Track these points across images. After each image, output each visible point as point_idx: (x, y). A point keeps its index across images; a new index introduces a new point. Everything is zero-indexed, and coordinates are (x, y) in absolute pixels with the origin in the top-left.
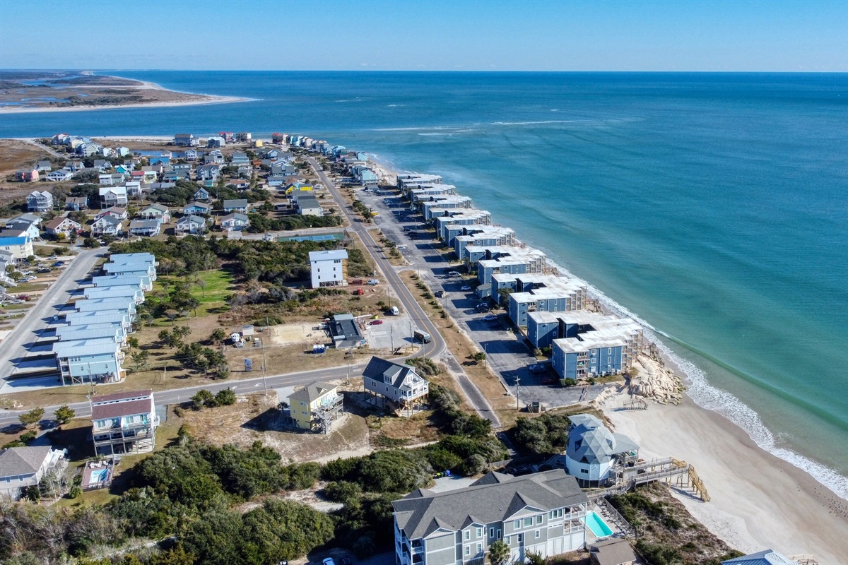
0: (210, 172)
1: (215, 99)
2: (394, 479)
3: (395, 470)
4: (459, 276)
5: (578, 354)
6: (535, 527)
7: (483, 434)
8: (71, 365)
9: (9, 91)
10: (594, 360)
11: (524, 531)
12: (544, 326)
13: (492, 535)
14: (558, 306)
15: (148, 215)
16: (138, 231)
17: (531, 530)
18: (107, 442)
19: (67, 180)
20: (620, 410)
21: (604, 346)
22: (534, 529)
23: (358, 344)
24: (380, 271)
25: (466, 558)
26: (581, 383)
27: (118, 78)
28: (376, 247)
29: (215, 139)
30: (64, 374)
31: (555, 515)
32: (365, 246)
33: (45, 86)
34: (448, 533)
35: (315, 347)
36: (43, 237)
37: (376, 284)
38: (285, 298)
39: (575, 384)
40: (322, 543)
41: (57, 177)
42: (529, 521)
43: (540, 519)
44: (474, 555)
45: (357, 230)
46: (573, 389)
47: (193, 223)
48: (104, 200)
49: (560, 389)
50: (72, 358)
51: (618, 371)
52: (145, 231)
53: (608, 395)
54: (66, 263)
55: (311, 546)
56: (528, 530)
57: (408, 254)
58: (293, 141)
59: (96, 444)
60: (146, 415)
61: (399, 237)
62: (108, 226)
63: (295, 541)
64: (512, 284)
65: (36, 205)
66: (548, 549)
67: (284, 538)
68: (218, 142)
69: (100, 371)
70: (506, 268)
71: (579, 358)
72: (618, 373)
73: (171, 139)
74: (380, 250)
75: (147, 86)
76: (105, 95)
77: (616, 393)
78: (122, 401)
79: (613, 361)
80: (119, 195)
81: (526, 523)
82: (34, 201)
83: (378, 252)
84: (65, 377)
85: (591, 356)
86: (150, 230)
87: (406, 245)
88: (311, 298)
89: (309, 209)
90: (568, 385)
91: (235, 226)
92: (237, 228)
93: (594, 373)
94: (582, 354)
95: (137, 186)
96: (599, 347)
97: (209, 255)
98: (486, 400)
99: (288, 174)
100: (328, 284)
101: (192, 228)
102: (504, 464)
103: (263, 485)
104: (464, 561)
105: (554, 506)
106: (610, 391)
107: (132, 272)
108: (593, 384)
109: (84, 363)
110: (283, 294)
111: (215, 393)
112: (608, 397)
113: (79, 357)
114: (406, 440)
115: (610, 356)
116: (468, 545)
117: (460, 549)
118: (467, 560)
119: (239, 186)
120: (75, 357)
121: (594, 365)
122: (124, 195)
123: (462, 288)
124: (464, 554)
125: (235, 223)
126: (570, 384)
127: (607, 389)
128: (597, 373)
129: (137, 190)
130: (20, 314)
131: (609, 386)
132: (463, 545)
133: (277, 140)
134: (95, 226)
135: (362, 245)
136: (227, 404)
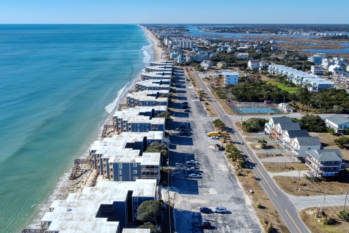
24: (209, 89)
28: (211, 101)
32: (218, 102)
45: (226, 116)
57: (193, 95)
61: (195, 107)
74: (208, 99)
83: (210, 98)
87: (192, 100)
135: (219, 103)
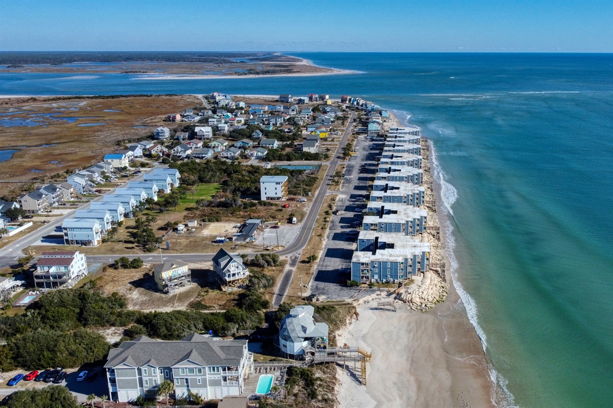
0: (276, 120)
1: (337, 72)
2: (168, 329)
3: (171, 324)
4: (364, 201)
5: (363, 264)
6: (196, 375)
7: (255, 310)
8: (69, 233)
9: (221, 65)
10: (377, 270)
11: (189, 377)
12: (363, 241)
13: (167, 376)
14: (395, 229)
15: (213, 145)
16: (197, 156)
17: (194, 377)
18: (42, 280)
19: (196, 121)
20: (376, 309)
21: (385, 260)
22: (196, 377)
23: (248, 240)
24: (316, 193)
25: (146, 387)
26: (363, 285)
27: (293, 57)
29: (302, 98)
30: (65, 238)
31: (214, 370)
33: (243, 62)
34: (130, 367)
35: (218, 239)
36: (145, 155)
37: (304, 201)
38: (234, 205)
39: (358, 286)
40: (92, 361)
41: (190, 119)
42: (191, 370)
43: (200, 371)
44: (151, 386)
45: (331, 164)
46: (354, 289)
47: (230, 152)
48: (197, 135)
49: (345, 288)
50: (69, 228)
51: (396, 280)
52: (201, 156)
53: (377, 297)
54: (142, 172)
55: (84, 362)
56: (192, 377)
57: (347, 183)
58: (353, 101)
59: (36, 280)
60: (67, 267)
61: (354, 170)
62: (181, 151)
63: (77, 357)
64: (377, 209)
65: (159, 136)
66: (208, 394)
67: (72, 354)
68: (304, 100)
69: (85, 238)
70: (387, 198)
71: (362, 267)
72: (396, 282)
73: (277, 97)
75: (305, 62)
76: (273, 68)
77: (385, 296)
78: (58, 257)
79: (391, 273)
80: (206, 132)
81: (190, 372)
82: (158, 133)
84: (66, 240)
85: (374, 267)
86: (204, 155)
87: (352, 177)
88: (251, 207)
89: (308, 148)
90: (352, 286)
91: (257, 156)
92: (258, 158)
93: (377, 280)
94: (367, 264)
95: (224, 127)
96: (381, 260)
97: (218, 173)
98: (288, 288)
99: (325, 124)
100: (272, 199)
101: (229, 156)
102: (249, 332)
103: (96, 320)
104: (144, 389)
105: (213, 363)
106: (380, 295)
107: (157, 180)
108: (371, 288)
109: (75, 232)
110: (233, 202)
111: (131, 260)
112: (376, 299)
113: (73, 228)
114: (210, 307)
115: (389, 268)
116: (147, 378)
117: (141, 380)
118: (147, 389)
119: (286, 130)
120: (71, 228)
121: (376, 274)
122: (209, 132)
123: (356, 210)
124: (145, 385)
125: (256, 154)
126: (355, 285)
127: (378, 292)
128: (379, 280)
129: (224, 130)
130: (87, 200)
131: (381, 291)
132: (143, 378)
133: (343, 101)
134: (174, 150)
135: (324, 174)
136: (135, 268)
